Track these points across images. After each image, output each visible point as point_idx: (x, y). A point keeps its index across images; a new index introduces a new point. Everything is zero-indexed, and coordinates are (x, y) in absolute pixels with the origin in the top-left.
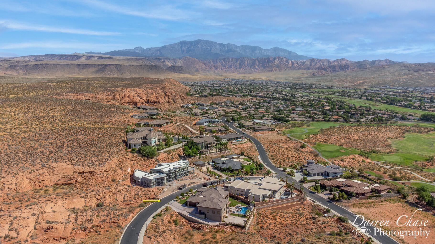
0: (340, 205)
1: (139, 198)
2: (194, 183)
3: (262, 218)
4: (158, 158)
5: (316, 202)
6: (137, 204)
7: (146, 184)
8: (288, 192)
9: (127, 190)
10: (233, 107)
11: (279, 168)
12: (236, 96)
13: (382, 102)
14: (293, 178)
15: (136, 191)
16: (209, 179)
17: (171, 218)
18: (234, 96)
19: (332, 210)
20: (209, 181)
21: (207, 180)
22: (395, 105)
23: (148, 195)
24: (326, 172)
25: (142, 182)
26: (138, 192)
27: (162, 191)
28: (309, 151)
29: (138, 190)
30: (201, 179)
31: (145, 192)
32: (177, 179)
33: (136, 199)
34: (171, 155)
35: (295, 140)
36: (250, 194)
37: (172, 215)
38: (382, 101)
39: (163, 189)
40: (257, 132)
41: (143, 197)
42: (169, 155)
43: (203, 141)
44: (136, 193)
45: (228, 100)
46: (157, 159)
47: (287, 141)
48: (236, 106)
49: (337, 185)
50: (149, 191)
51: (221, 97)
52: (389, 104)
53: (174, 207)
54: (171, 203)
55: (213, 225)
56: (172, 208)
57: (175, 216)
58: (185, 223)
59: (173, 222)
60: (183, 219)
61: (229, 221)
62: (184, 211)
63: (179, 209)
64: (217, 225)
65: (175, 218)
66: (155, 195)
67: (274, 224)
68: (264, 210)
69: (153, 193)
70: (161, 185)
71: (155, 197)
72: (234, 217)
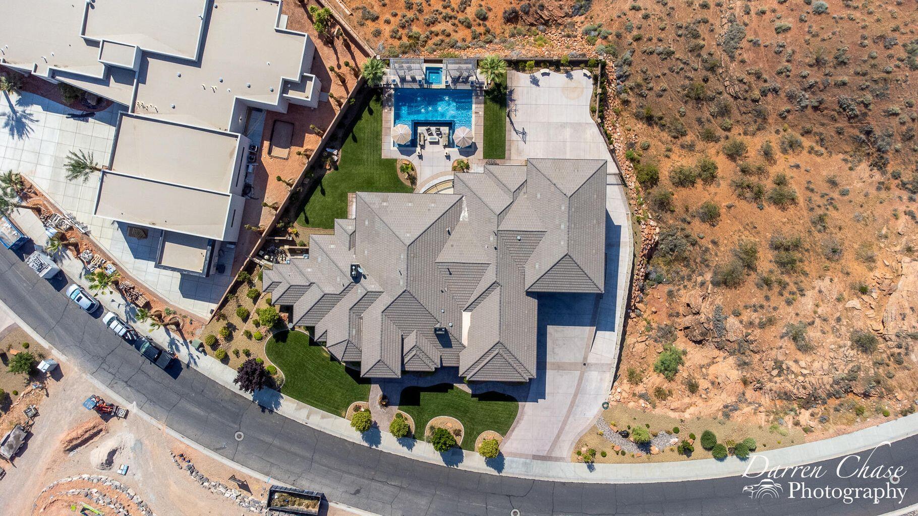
37: (646, 397)
53: (567, 428)
54: (536, 457)
55: (628, 199)
56: (589, 428)
57: (641, 384)
58: (643, 329)
59: (676, 378)
60: (629, 345)
61: (568, 144)
62: (585, 364)
63: (576, 395)
64: (620, 184)
65: (651, 381)
68: (362, 24)
72: (521, 135)
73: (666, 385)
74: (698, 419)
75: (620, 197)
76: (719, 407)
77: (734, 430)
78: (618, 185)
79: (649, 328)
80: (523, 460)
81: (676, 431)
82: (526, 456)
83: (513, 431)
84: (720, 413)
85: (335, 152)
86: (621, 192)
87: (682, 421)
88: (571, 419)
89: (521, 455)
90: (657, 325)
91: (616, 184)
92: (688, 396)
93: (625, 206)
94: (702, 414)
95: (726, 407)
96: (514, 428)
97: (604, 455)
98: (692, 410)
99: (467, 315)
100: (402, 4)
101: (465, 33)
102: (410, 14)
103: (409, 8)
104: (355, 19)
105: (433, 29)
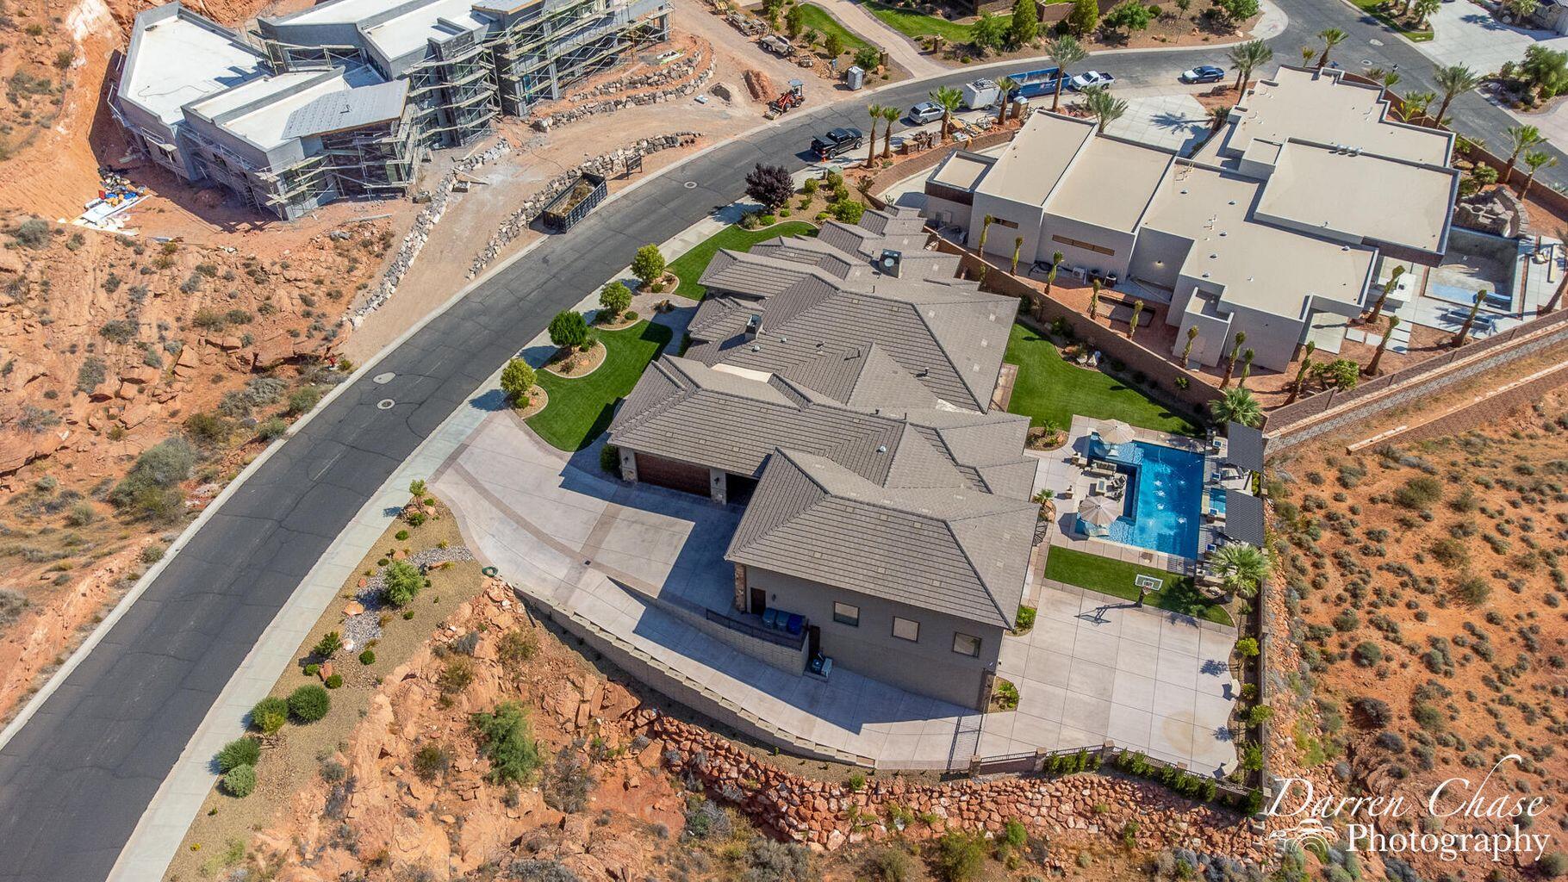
1: (146, 373)
2: (670, 142)
3: (1335, 582)
6: (117, 449)
8: (1478, 228)
15: (112, 285)
16: (791, 99)
17: (445, 703)
20: (794, 116)
21: (778, 107)
23: (238, 318)
26: (137, 294)
27: (381, 269)
29: (134, 279)
30: (726, 95)
31: (207, 284)
32: (522, 108)
33: (109, 386)
36: (1195, 306)
37: (465, 647)
39: (386, 240)
41: (189, 356)
44: (111, 308)
50: (256, 273)
53: (486, 504)
54: (462, 448)
55: (908, 775)
56: (463, 534)
57: (495, 657)
58: (602, 732)
59: (468, 741)
60: (583, 677)
61: (1060, 692)
62: (588, 563)
63: (537, 533)
64: (949, 764)
65: (490, 680)
66: (307, 315)
67: (1477, 666)
68: (1330, 462)
69: (296, 293)
70: (365, 191)
71: (308, 347)
72: (1095, 614)
73: (466, 706)
74: (362, 714)
75: (917, 758)
76: (360, 767)
77: (290, 769)
78: (950, 762)
79: (600, 754)
80: (469, 431)
81: (366, 659)
82: (472, 437)
83: (527, 433)
84: (346, 762)
85: (1094, 360)
86: (930, 763)
87: (379, 681)
88: (496, 512)
89: (478, 432)
90: (598, 778)
91: (951, 757)
92: (417, 740)
93: (895, 763)
94: (366, 724)
95: (350, 785)
96: (530, 436)
97: (401, 536)
98: (387, 715)
99: (765, 377)
100: (1377, 525)
101: (1322, 615)
102: (1356, 533)
103: (1370, 534)
104: (1340, 455)
105: (1328, 562)
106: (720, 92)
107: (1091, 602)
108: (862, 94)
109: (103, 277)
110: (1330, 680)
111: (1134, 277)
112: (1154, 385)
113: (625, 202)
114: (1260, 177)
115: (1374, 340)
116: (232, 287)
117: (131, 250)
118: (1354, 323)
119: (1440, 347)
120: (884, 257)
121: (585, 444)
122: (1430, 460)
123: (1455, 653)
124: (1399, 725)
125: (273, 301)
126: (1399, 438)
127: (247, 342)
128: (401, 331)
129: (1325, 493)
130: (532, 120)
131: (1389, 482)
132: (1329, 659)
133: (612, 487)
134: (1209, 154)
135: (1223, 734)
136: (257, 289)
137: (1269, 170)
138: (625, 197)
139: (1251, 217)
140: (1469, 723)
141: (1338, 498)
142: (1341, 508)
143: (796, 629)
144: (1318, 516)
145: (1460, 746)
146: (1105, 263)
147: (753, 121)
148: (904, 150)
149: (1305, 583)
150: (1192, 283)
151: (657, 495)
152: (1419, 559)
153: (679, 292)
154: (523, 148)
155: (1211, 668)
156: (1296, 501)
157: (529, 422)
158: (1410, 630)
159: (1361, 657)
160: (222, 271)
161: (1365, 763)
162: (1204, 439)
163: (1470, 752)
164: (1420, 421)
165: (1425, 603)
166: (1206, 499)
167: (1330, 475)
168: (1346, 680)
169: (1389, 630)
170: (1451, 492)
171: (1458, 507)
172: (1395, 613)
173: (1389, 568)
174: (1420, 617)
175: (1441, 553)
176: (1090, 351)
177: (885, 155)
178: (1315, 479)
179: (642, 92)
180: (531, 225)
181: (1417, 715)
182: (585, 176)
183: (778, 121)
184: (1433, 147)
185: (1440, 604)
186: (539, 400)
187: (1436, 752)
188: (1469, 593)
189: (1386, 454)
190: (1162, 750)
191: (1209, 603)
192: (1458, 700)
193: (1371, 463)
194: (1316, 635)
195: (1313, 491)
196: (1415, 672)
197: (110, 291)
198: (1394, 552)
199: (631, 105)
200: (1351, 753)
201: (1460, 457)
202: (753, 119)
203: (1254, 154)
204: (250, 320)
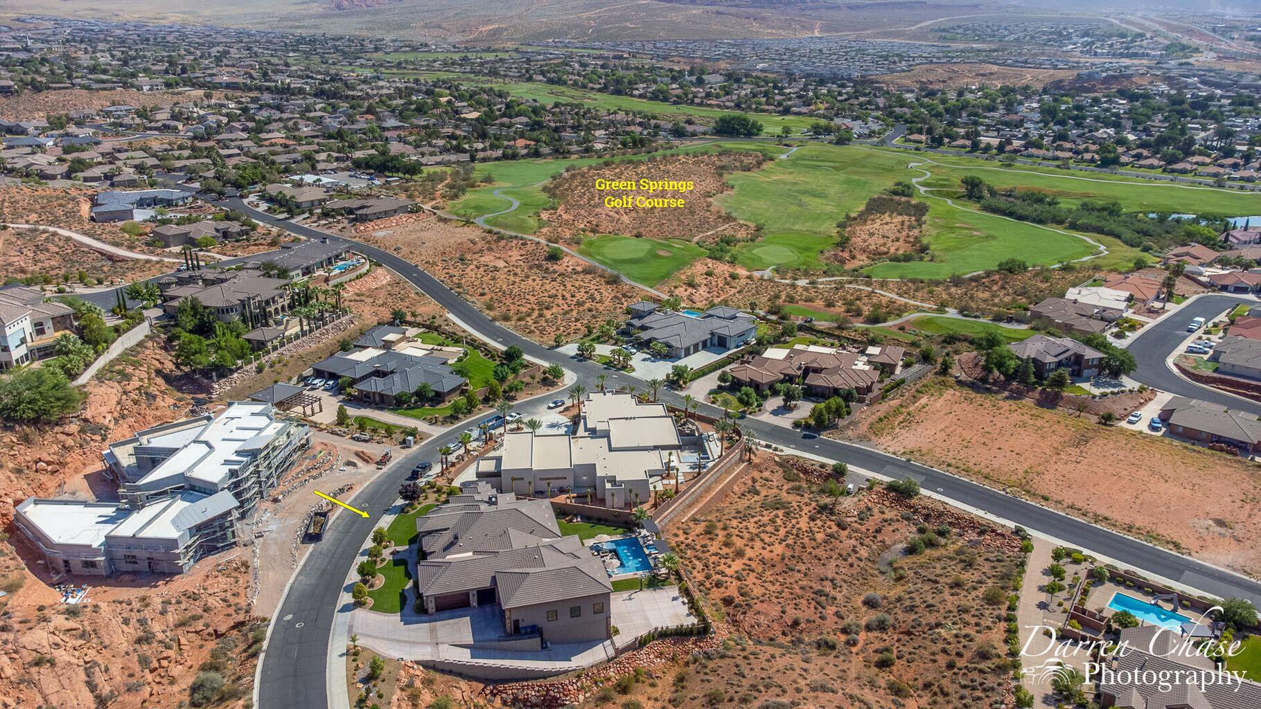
0: (843, 439)
1: (169, 653)
2: (342, 490)
3: (699, 566)
4: (88, 414)
5: (781, 447)
6: (176, 688)
7: (143, 566)
8: (688, 435)
9: (82, 636)
10: (151, 129)
11: (558, 346)
12: (140, 88)
13: (592, 89)
14: (633, 374)
15: (126, 622)
16: (386, 459)
18: (132, 86)
19: (850, 467)
20: (391, 465)
21: (381, 463)
22: (626, 94)
23: (195, 618)
24: (712, 334)
25: (111, 560)
26: (142, 622)
27: (250, 577)
28: (579, 269)
29: (135, 616)
30: (354, 465)
31: (171, 608)
32: (265, 494)
33: (155, 664)
34: (135, 383)
35: (516, 237)
36: (608, 486)
37: (410, 685)
38: (590, 85)
39: (244, 565)
40: (370, 225)
41: (183, 640)
42: (129, 388)
43: (243, 297)
44: (133, 631)
45: (113, 104)
46: (86, 420)
47: (489, 242)
48: (164, 125)
49: (785, 375)
50: (192, 596)
51: (77, 91)
52: (612, 94)
53: (379, 640)
54: (349, 626)
55: (596, 666)
56: (378, 652)
57: (423, 686)
58: (476, 701)
60: (459, 684)
61: (631, 623)
62: (437, 643)
63: (408, 642)
65: (426, 694)
66: (230, 606)
67: (752, 575)
68: (678, 528)
69: (218, 599)
70: (218, 548)
71: (241, 618)
72: (629, 598)
75: (596, 660)
78: (607, 656)
80: (349, 620)
82: (352, 622)
83: (373, 613)
85: (579, 517)
86: (601, 660)
88: (384, 641)
89: (352, 619)
91: (607, 654)
93: (590, 664)
96: (375, 613)
97: (354, 660)
99: (471, 554)
100: (703, 543)
101: (700, 577)
102: (698, 547)
103: (702, 546)
104: (680, 525)
105: (694, 560)
106: (349, 463)
107: (625, 595)
108: (415, 448)
109: (120, 620)
110: (712, 596)
111: (577, 486)
112: (606, 520)
113: (339, 521)
114: (606, 435)
115: (673, 482)
116: (183, 606)
117: (124, 605)
118: (663, 478)
119: (695, 478)
120: (490, 499)
121: (402, 608)
122: (709, 518)
123: (745, 573)
124: (738, 599)
125: (209, 604)
126: (696, 513)
127: (207, 626)
128: (278, 600)
129: (682, 538)
130: (271, 498)
131: (700, 528)
132: (709, 589)
133: (426, 618)
134: (581, 431)
135: (688, 615)
136: (197, 603)
137: (608, 431)
138: (337, 518)
139: (611, 449)
140: (758, 591)
141: (687, 539)
142: (689, 541)
143: (535, 631)
144: (683, 547)
145: (758, 598)
146: (563, 483)
147: (373, 473)
148: (453, 465)
149: (690, 568)
150: (603, 478)
151: (447, 613)
152: (721, 549)
153: (395, 545)
154: (275, 512)
155: (674, 599)
156: (673, 544)
157: (371, 609)
158: (728, 571)
159: (718, 585)
160: (174, 601)
161: (734, 615)
162: (633, 532)
163: (761, 598)
164: (700, 505)
165: (729, 561)
166: (645, 549)
167: (680, 532)
168: (717, 594)
169: (722, 573)
170: (720, 525)
171: (725, 529)
172: (722, 568)
173: (713, 555)
174: (729, 566)
175: (727, 545)
176: (576, 516)
177: (447, 469)
178: (676, 535)
179: (314, 473)
180: (303, 542)
181: (742, 595)
182: (316, 514)
183: (385, 469)
184: (659, 410)
185: (733, 561)
186: (370, 601)
187: (752, 602)
188: (740, 554)
189: (694, 520)
190: (672, 624)
191: (663, 581)
192: (751, 586)
193: (691, 524)
194: (701, 584)
195: (677, 539)
196: (736, 583)
197: (127, 624)
198: (713, 549)
199: (311, 480)
200: (729, 614)
201: (718, 514)
202: (373, 471)
203: (600, 427)
204: (202, 617)
